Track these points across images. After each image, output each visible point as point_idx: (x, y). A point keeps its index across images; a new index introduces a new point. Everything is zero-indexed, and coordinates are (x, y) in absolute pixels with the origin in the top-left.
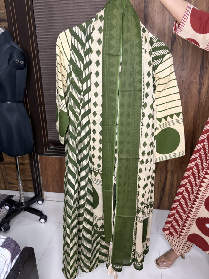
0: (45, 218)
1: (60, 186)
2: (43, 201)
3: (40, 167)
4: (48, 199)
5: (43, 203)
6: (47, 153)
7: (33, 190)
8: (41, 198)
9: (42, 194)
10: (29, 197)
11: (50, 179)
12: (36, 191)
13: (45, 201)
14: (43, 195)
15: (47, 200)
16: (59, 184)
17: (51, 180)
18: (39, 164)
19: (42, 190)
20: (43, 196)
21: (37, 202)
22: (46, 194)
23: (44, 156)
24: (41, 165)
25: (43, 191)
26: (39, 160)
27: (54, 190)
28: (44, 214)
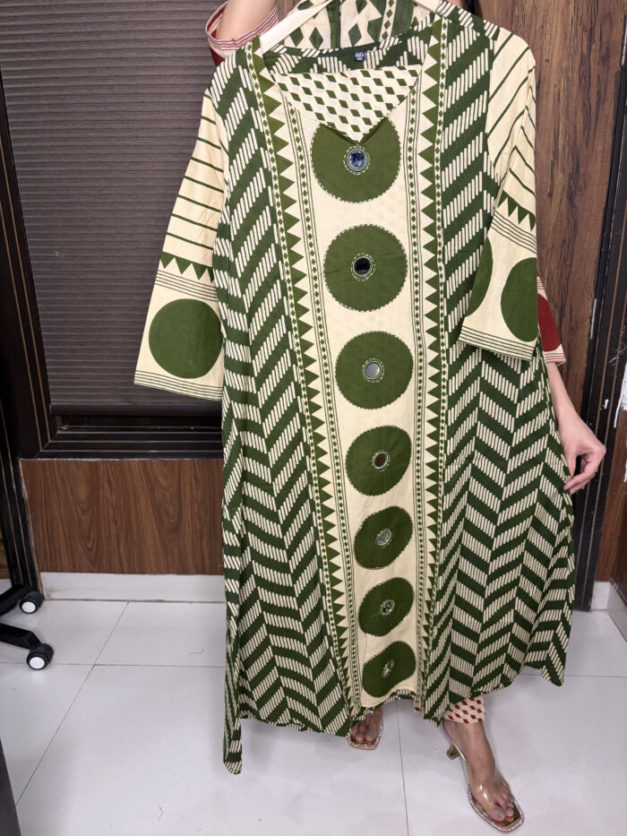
0: (47, 653)
1: (94, 549)
2: (39, 602)
3: (25, 494)
4: (54, 596)
5: (41, 610)
6: (46, 449)
7: (6, 571)
8: (32, 594)
9: (35, 580)
11: (61, 532)
12: (17, 573)
13: (45, 604)
14: (39, 582)
15: (52, 600)
16: (90, 545)
17: (65, 535)
18: (24, 487)
19: (37, 569)
20: (40, 587)
21: (18, 607)
22: (48, 580)
23: (39, 459)
24: (31, 488)
25: (40, 571)
26: (22, 475)
27: (74, 566)
28: (42, 642)
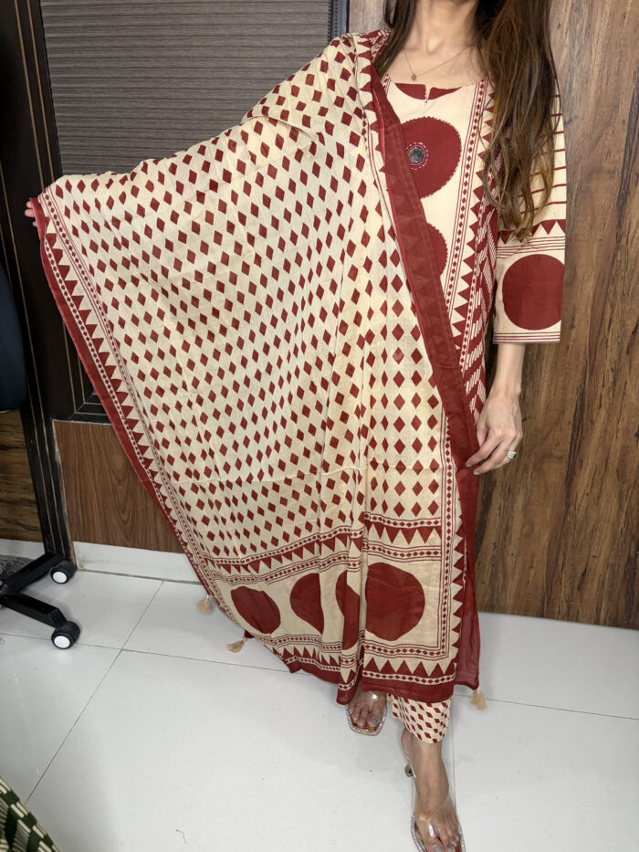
0: (73, 632)
1: (129, 523)
2: (70, 572)
3: (59, 458)
4: (87, 567)
5: (71, 581)
6: (80, 411)
7: (39, 534)
8: (64, 563)
9: (68, 548)
10: (25, 560)
11: (95, 502)
12: (50, 539)
13: (78, 574)
14: (71, 552)
15: (85, 570)
16: (125, 518)
17: (99, 505)
18: (57, 450)
19: (69, 537)
20: (72, 557)
21: (49, 576)
22: (81, 550)
23: (73, 421)
24: (64, 452)
25: (73, 540)
26: (55, 436)
27: (108, 538)
28: (68, 619)
